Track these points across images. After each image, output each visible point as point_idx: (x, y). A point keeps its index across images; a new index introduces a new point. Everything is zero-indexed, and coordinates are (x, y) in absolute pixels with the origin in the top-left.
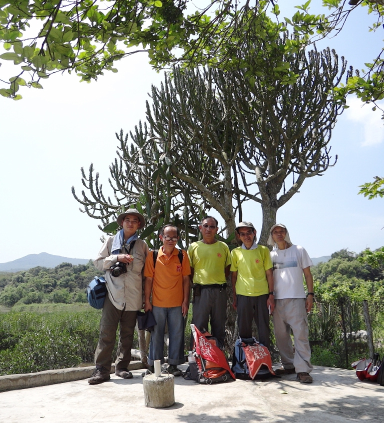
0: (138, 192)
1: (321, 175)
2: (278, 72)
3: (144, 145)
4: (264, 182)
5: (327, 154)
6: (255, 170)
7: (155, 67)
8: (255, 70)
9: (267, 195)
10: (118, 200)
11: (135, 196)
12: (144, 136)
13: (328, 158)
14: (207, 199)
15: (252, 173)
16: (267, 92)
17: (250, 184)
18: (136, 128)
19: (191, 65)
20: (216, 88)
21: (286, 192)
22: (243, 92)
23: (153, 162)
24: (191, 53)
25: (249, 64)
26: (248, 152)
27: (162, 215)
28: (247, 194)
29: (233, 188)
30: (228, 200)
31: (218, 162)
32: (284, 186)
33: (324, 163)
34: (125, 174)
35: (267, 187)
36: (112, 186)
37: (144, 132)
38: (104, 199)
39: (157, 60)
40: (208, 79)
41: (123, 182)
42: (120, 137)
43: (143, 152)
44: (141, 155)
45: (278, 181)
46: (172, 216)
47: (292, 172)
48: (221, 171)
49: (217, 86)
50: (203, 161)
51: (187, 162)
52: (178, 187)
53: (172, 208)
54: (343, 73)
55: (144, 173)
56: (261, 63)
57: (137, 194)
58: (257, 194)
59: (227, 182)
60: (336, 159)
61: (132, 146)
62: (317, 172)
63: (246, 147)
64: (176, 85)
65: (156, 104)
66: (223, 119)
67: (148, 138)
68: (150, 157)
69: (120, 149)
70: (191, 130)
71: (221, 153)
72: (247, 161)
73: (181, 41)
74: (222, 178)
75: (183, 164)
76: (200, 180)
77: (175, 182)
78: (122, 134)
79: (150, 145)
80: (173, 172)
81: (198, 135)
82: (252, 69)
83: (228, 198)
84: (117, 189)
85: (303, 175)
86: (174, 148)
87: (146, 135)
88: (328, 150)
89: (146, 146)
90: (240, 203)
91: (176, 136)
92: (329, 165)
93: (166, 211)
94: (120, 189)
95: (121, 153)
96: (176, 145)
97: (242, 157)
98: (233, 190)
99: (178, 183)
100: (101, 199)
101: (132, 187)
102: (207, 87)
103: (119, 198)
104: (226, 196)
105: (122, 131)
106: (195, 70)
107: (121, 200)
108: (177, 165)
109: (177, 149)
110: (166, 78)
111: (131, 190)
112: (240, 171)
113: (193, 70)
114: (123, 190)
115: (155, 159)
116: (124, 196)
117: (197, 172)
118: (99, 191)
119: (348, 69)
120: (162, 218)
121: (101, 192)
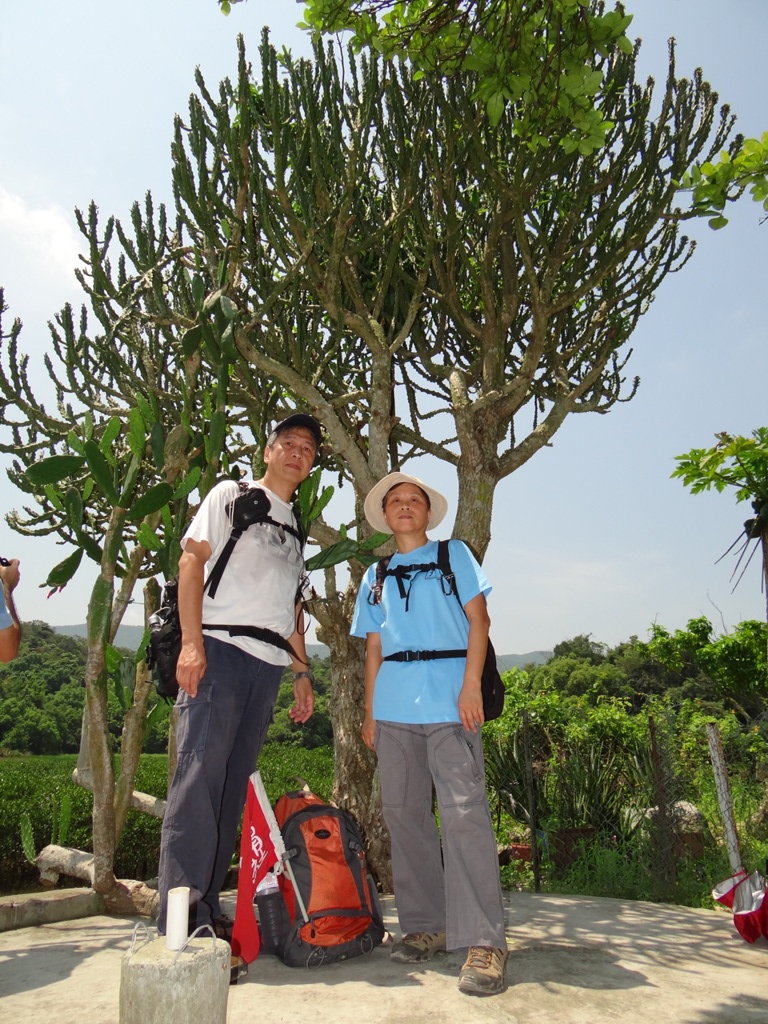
3: (159, 264)
5: (617, 370)
12: (156, 245)
13: (618, 382)
17: (426, 416)
18: (136, 210)
21: (516, 445)
28: (417, 441)
32: (512, 430)
42: (88, 227)
58: (447, 442)
60: (636, 385)
69: (86, 263)
71: (366, 322)
72: (426, 356)
78: (94, 221)
87: (163, 242)
95: (89, 275)
97: (414, 348)
105: (93, 209)
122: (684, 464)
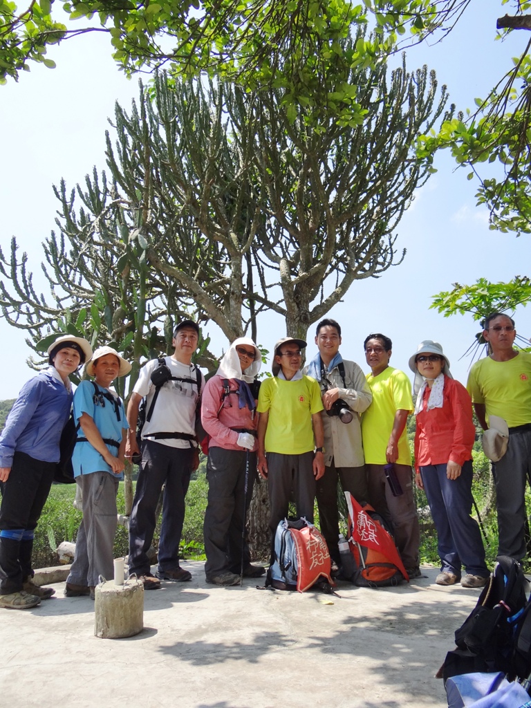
0: (91, 289)
1: (378, 277)
2: (335, 102)
3: (103, 212)
4: (291, 283)
5: (391, 245)
6: (279, 263)
7: (123, 67)
8: (299, 92)
9: (294, 304)
10: (58, 300)
11: (86, 294)
12: (101, 196)
13: (392, 253)
14: (203, 306)
15: (276, 268)
16: (313, 137)
17: (271, 286)
18: (88, 179)
19: (188, 69)
20: (229, 123)
21: (323, 301)
22: (273, 133)
23: (117, 241)
24: (190, 47)
25: (289, 80)
26: (272, 235)
27: (131, 328)
28: (265, 301)
29: (244, 290)
30: (235, 309)
31: (223, 249)
32: (322, 291)
33: (385, 259)
34: (69, 258)
35: (297, 292)
36: (47, 276)
37: (101, 188)
38: (35, 297)
39: (128, 52)
40: (217, 103)
41: (66, 270)
42: (60, 194)
43: (102, 223)
44: (97, 229)
45: (313, 282)
46: (145, 330)
47: (335, 270)
48: (228, 262)
49: (231, 119)
50: (199, 245)
51: (172, 244)
52: (158, 285)
53: (147, 317)
54: (438, 114)
55: (102, 257)
56: (310, 81)
57: (90, 292)
58: (280, 302)
59: (235, 280)
60: (404, 254)
61: (82, 212)
62: (372, 272)
63: (269, 226)
64: (159, 107)
65: (124, 140)
66: (236, 177)
67: (109, 201)
68: (112, 232)
69: (61, 215)
70: (181, 191)
71: (227, 234)
72: (268, 249)
73: (173, 18)
74: (228, 273)
75: (166, 248)
76: (194, 276)
77: (153, 275)
78: (63, 190)
79: (113, 213)
80: (152, 260)
81: (193, 201)
82: (293, 90)
83: (235, 306)
84: (56, 280)
85: (351, 275)
86: (152, 220)
87: (105, 194)
88: (392, 240)
89: (106, 213)
90: (253, 314)
91: (156, 200)
92: (393, 263)
93: (137, 321)
94: (60, 282)
95: (64, 222)
96: (155, 215)
97: (261, 243)
98: (243, 292)
99: (158, 277)
100: (31, 297)
101: (81, 279)
102: (214, 118)
103: (60, 297)
104: (232, 303)
105: (63, 182)
106: (195, 84)
107: (63, 299)
108: (157, 250)
109: (157, 223)
110: (142, 91)
111: (80, 284)
112: (257, 264)
113: (190, 82)
114: (66, 284)
115: (120, 236)
116: (69, 294)
117: (189, 261)
118: (28, 284)
119: (447, 108)
120: (131, 332)
121: (31, 285)
122: (437, 300)
